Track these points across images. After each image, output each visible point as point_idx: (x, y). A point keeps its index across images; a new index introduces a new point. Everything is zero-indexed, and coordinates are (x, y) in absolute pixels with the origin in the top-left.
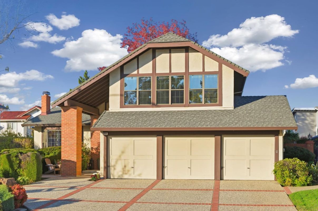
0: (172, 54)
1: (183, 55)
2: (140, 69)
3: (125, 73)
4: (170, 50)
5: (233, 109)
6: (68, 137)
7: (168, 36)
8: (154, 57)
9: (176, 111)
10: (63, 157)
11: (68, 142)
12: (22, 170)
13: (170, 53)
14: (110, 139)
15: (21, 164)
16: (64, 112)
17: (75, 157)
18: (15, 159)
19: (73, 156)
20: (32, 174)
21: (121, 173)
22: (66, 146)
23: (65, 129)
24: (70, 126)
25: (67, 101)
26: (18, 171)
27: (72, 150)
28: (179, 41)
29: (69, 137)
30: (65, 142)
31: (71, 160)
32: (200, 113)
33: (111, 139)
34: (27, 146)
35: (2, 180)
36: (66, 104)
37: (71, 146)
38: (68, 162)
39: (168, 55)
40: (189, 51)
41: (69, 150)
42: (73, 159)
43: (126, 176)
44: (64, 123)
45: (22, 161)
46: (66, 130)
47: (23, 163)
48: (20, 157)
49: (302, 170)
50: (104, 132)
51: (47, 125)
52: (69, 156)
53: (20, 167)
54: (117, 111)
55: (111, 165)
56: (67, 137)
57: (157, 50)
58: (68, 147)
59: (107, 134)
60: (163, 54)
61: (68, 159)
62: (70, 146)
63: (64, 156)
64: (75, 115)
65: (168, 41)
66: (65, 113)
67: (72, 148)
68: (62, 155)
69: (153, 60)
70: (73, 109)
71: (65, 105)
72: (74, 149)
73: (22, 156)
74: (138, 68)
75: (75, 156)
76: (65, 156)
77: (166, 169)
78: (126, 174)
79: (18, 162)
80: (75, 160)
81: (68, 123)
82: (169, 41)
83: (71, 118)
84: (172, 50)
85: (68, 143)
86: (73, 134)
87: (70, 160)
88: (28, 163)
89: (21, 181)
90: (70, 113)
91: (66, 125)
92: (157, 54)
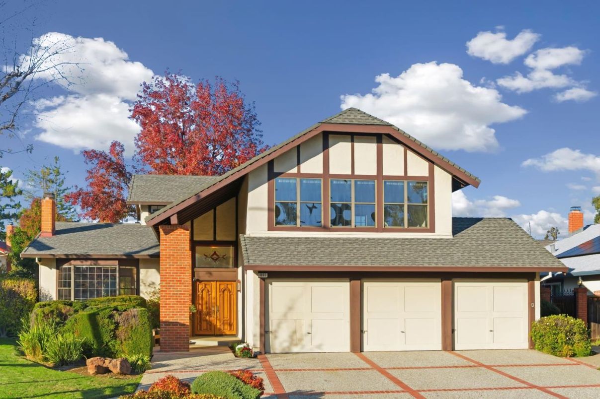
0: (356, 145)
1: (372, 147)
2: (302, 166)
3: (276, 170)
4: (353, 137)
5: (451, 237)
6: (173, 281)
7: (351, 115)
8: (326, 147)
9: (359, 238)
10: (163, 317)
11: (174, 289)
12: (119, 342)
13: (352, 141)
14: (269, 285)
15: (117, 331)
16: (166, 235)
17: (186, 317)
18: (109, 322)
19: (182, 315)
20: (141, 349)
21: (286, 344)
22: (169, 296)
23: (168, 266)
24: (177, 260)
25: (176, 215)
26: (111, 344)
27: (180, 304)
28: (372, 123)
29: (175, 280)
30: (167, 288)
31: (179, 321)
32: (407, 243)
33: (271, 284)
34: (31, 295)
35: (109, 363)
36: (174, 220)
37: (179, 296)
38: (172, 325)
39: (350, 144)
40: (383, 141)
41: (174, 304)
42: (182, 320)
43: (295, 349)
44: (166, 255)
45: (121, 325)
46: (170, 268)
47: (120, 329)
48: (117, 317)
49: (582, 332)
50: (259, 273)
51: (75, 257)
52: (175, 315)
53: (115, 337)
54: (264, 235)
55: (270, 330)
56: (170, 281)
57: (330, 136)
58: (173, 299)
59: (267, 277)
60: (340, 143)
61: (173, 320)
62: (176, 296)
63: (165, 315)
64: (186, 240)
65: (347, 122)
66: (168, 236)
67: (182, 299)
68: (162, 312)
69: (323, 151)
70: (182, 231)
71: (172, 222)
72: (184, 302)
73: (122, 315)
74: (299, 163)
75: (187, 315)
76: (168, 315)
77: (365, 335)
78: (296, 345)
79: (112, 327)
80: (187, 322)
81: (173, 255)
82: (349, 122)
83: (179, 245)
84: (355, 137)
85: (174, 291)
86: (182, 275)
87: (176, 322)
88: (134, 328)
89: (139, 362)
90: (177, 238)
91: (169, 258)
92: (330, 141)
